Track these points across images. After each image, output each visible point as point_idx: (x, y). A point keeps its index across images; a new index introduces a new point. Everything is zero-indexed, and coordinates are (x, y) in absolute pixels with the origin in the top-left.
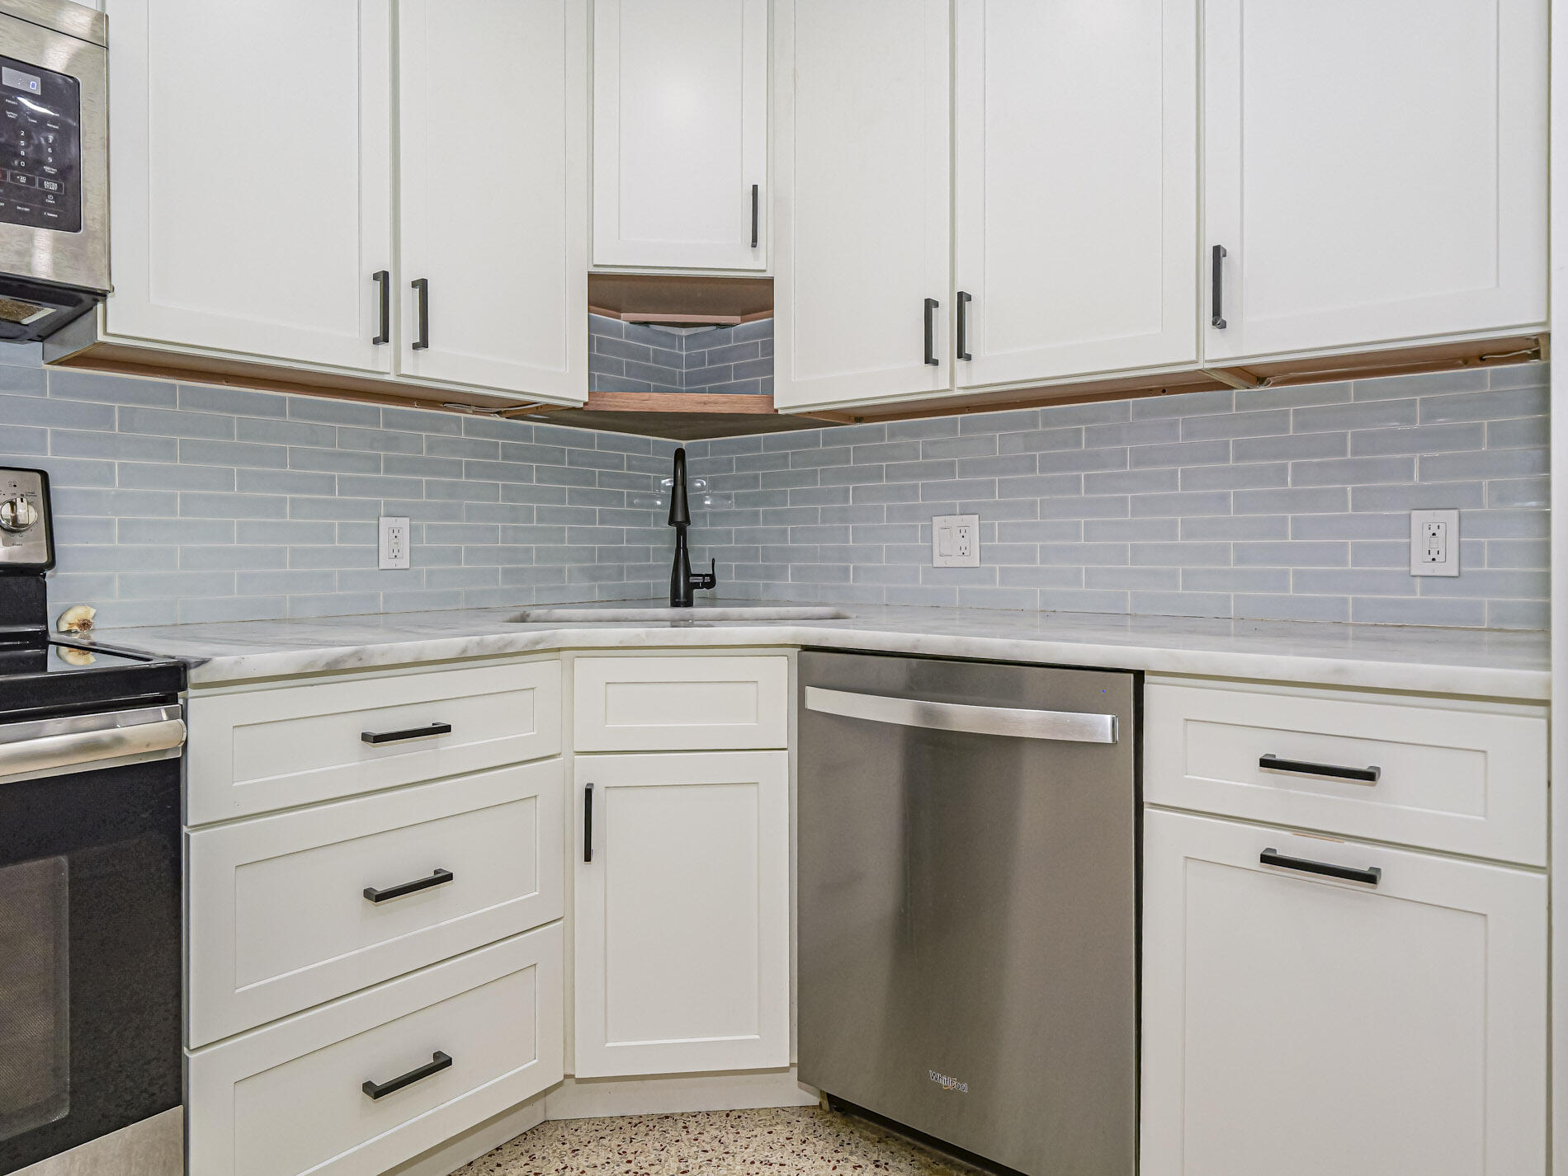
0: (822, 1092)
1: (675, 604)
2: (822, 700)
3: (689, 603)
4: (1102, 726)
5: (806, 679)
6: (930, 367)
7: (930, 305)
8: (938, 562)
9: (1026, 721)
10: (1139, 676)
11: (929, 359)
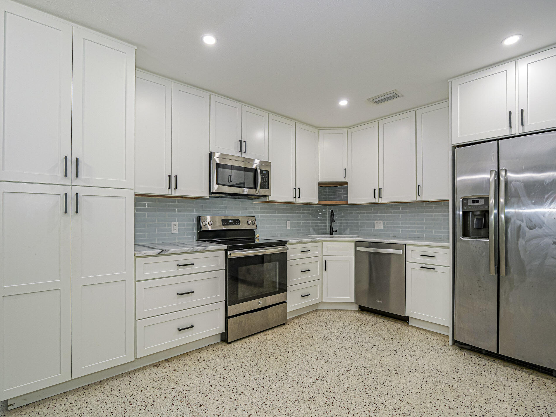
0: (359, 305)
1: (330, 235)
2: (359, 249)
3: (333, 235)
4: (400, 252)
5: (356, 246)
6: (375, 199)
7: (375, 189)
8: (375, 228)
9: (391, 251)
10: (406, 245)
11: (375, 198)
